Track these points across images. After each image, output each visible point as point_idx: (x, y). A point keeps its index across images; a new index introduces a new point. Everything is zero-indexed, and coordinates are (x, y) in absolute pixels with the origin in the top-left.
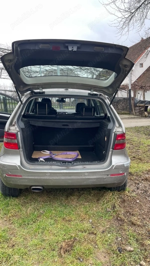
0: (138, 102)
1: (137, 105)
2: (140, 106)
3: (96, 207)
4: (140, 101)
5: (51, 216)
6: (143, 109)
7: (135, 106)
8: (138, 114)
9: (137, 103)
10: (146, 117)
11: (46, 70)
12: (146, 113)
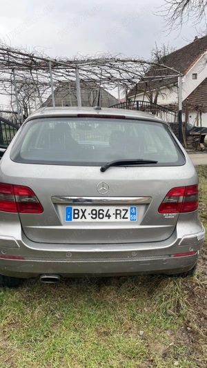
0: (192, 130)
1: (190, 133)
2: (194, 135)
3: (148, 306)
4: (194, 127)
5: (74, 325)
6: (198, 139)
7: (187, 135)
8: (190, 146)
9: (189, 131)
10: (202, 150)
11: (60, 82)
12: (202, 145)
